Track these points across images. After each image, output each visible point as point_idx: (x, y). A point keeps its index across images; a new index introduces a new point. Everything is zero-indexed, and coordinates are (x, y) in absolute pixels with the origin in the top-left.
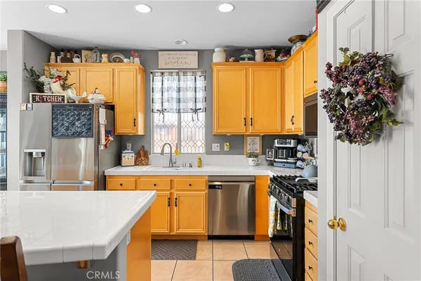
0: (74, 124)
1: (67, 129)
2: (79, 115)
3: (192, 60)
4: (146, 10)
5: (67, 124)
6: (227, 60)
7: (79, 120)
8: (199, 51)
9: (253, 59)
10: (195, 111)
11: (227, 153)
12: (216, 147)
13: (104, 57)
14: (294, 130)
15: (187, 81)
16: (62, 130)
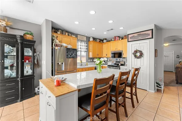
0: (72, 54)
1: (71, 56)
2: (74, 52)
3: (85, 39)
5: (70, 54)
6: (93, 40)
7: (74, 53)
8: (87, 37)
9: (97, 41)
10: (85, 51)
11: (91, 62)
12: (89, 61)
13: (67, 34)
14: (107, 57)
15: (83, 44)
16: (69, 56)
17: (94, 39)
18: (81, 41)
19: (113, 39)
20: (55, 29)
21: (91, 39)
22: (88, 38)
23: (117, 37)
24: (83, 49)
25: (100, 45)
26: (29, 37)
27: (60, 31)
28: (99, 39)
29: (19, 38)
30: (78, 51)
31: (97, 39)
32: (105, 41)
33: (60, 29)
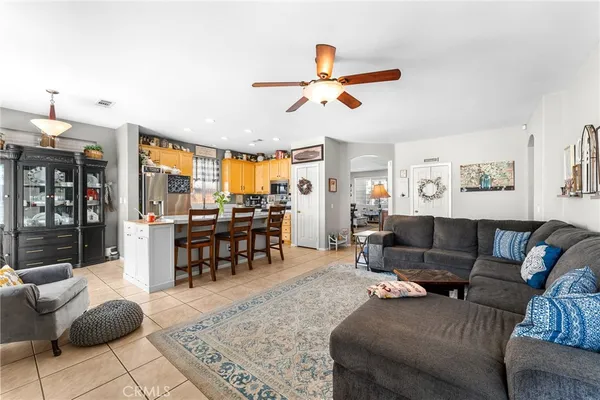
0: (180, 186)
1: (177, 189)
2: (183, 181)
3: (213, 154)
5: (176, 186)
6: (233, 158)
7: (183, 184)
8: (217, 149)
10: (213, 180)
13: (170, 145)
14: (262, 192)
15: (209, 164)
16: (174, 189)
17: (236, 154)
18: (205, 158)
19: (274, 156)
20: (146, 137)
21: (228, 155)
22: (221, 152)
23: (280, 152)
25: (249, 167)
26: (95, 155)
27: (155, 139)
28: (247, 154)
29: (78, 158)
30: (196, 180)
31: (242, 153)
32: (260, 158)
33: (157, 137)
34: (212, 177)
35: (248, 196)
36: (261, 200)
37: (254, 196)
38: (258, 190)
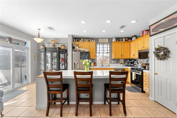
1: (84, 57)
2: (86, 54)
3: (107, 41)
4: (105, 31)
6: (116, 41)
8: (109, 38)
9: (122, 41)
10: (107, 53)
11: (115, 63)
12: (112, 62)
13: (87, 40)
14: (134, 58)
15: (105, 46)
16: (83, 58)
17: (118, 39)
18: (103, 43)
19: (141, 35)
21: (114, 40)
22: (110, 40)
23: (145, 31)
24: (105, 50)
25: (127, 44)
26: (63, 47)
27: (82, 39)
28: (126, 38)
29: (57, 49)
30: (99, 53)
31: (122, 38)
32: (134, 39)
33: (82, 38)
34: (106, 52)
35: (127, 59)
36: (134, 62)
37: (130, 60)
38: (132, 57)
